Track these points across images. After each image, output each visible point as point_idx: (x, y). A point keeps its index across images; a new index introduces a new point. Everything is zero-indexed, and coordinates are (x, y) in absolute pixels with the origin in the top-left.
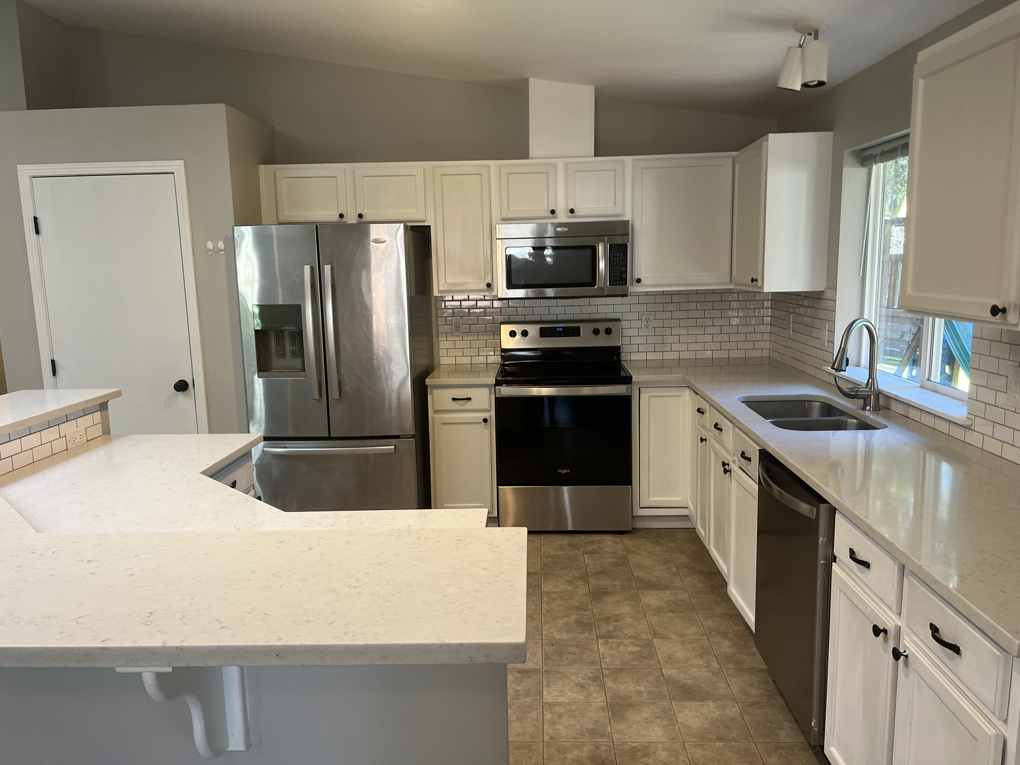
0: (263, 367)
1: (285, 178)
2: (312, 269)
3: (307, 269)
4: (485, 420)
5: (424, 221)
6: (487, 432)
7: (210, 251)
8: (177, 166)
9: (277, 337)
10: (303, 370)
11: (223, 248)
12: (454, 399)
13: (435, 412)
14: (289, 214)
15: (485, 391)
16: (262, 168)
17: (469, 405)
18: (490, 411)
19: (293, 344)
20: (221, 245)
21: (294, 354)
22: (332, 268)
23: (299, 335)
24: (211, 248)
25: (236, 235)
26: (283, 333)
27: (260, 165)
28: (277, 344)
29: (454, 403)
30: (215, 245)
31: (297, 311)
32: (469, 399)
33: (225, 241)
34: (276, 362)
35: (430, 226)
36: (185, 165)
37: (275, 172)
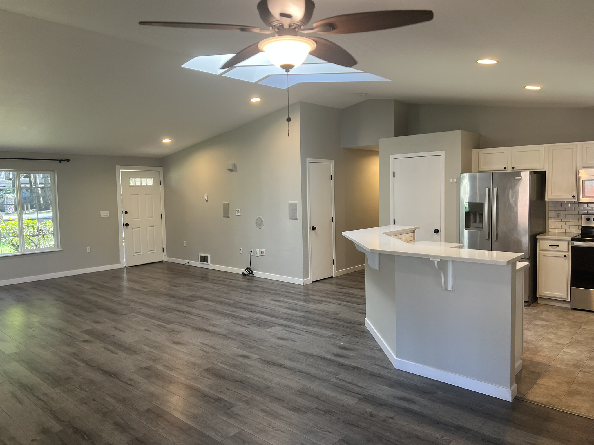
0: (467, 226)
1: (483, 154)
2: (489, 189)
3: (487, 189)
4: (565, 256)
5: (543, 169)
6: (566, 261)
7: (451, 182)
8: (442, 153)
9: (474, 215)
10: (483, 228)
11: (456, 181)
12: (550, 245)
13: (541, 250)
14: (483, 167)
15: (567, 243)
16: (474, 150)
17: (557, 249)
18: (568, 252)
19: (480, 218)
20: (455, 180)
21: (480, 222)
22: (497, 189)
23: (482, 215)
24: (452, 181)
25: (461, 177)
26: (476, 214)
27: (473, 150)
28: (473, 218)
29: (550, 247)
30: (453, 181)
31: (482, 205)
32: (558, 246)
33: (457, 179)
34: (472, 224)
35: (545, 171)
36: (445, 152)
37: (479, 152)
